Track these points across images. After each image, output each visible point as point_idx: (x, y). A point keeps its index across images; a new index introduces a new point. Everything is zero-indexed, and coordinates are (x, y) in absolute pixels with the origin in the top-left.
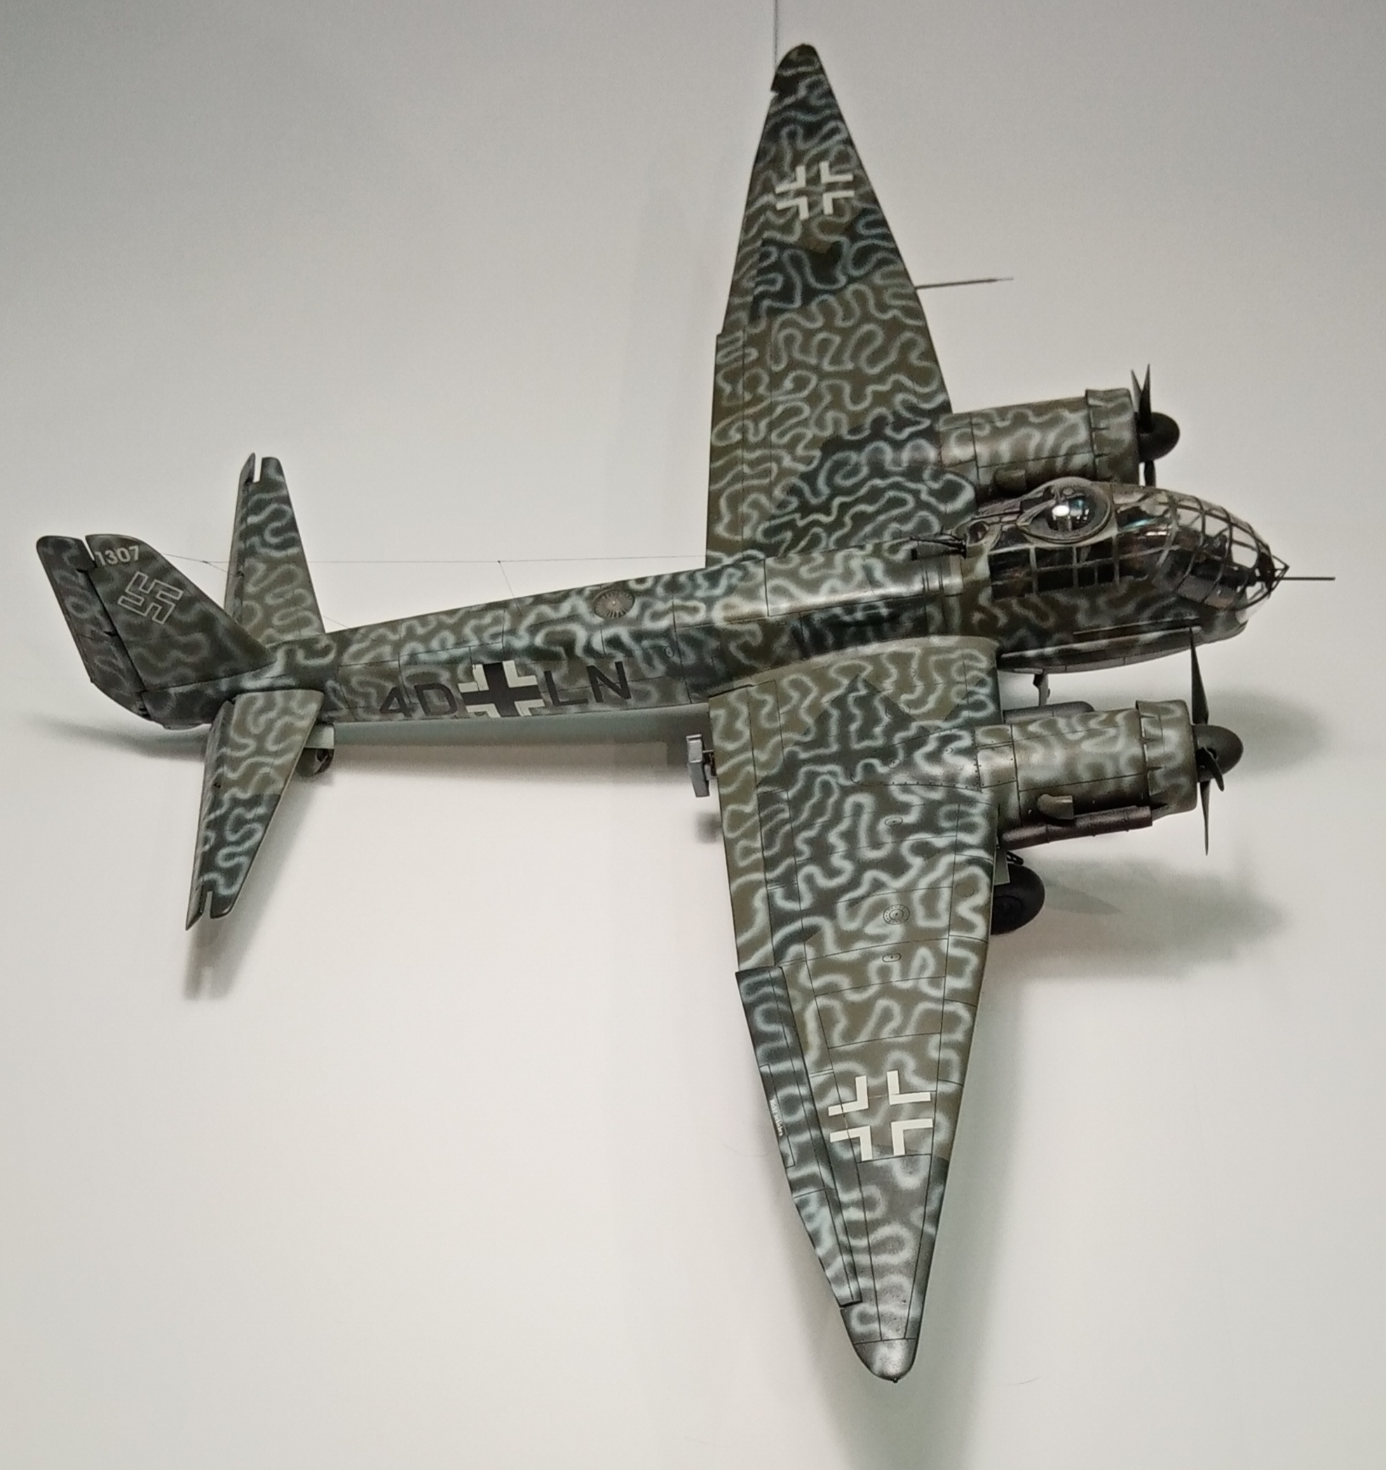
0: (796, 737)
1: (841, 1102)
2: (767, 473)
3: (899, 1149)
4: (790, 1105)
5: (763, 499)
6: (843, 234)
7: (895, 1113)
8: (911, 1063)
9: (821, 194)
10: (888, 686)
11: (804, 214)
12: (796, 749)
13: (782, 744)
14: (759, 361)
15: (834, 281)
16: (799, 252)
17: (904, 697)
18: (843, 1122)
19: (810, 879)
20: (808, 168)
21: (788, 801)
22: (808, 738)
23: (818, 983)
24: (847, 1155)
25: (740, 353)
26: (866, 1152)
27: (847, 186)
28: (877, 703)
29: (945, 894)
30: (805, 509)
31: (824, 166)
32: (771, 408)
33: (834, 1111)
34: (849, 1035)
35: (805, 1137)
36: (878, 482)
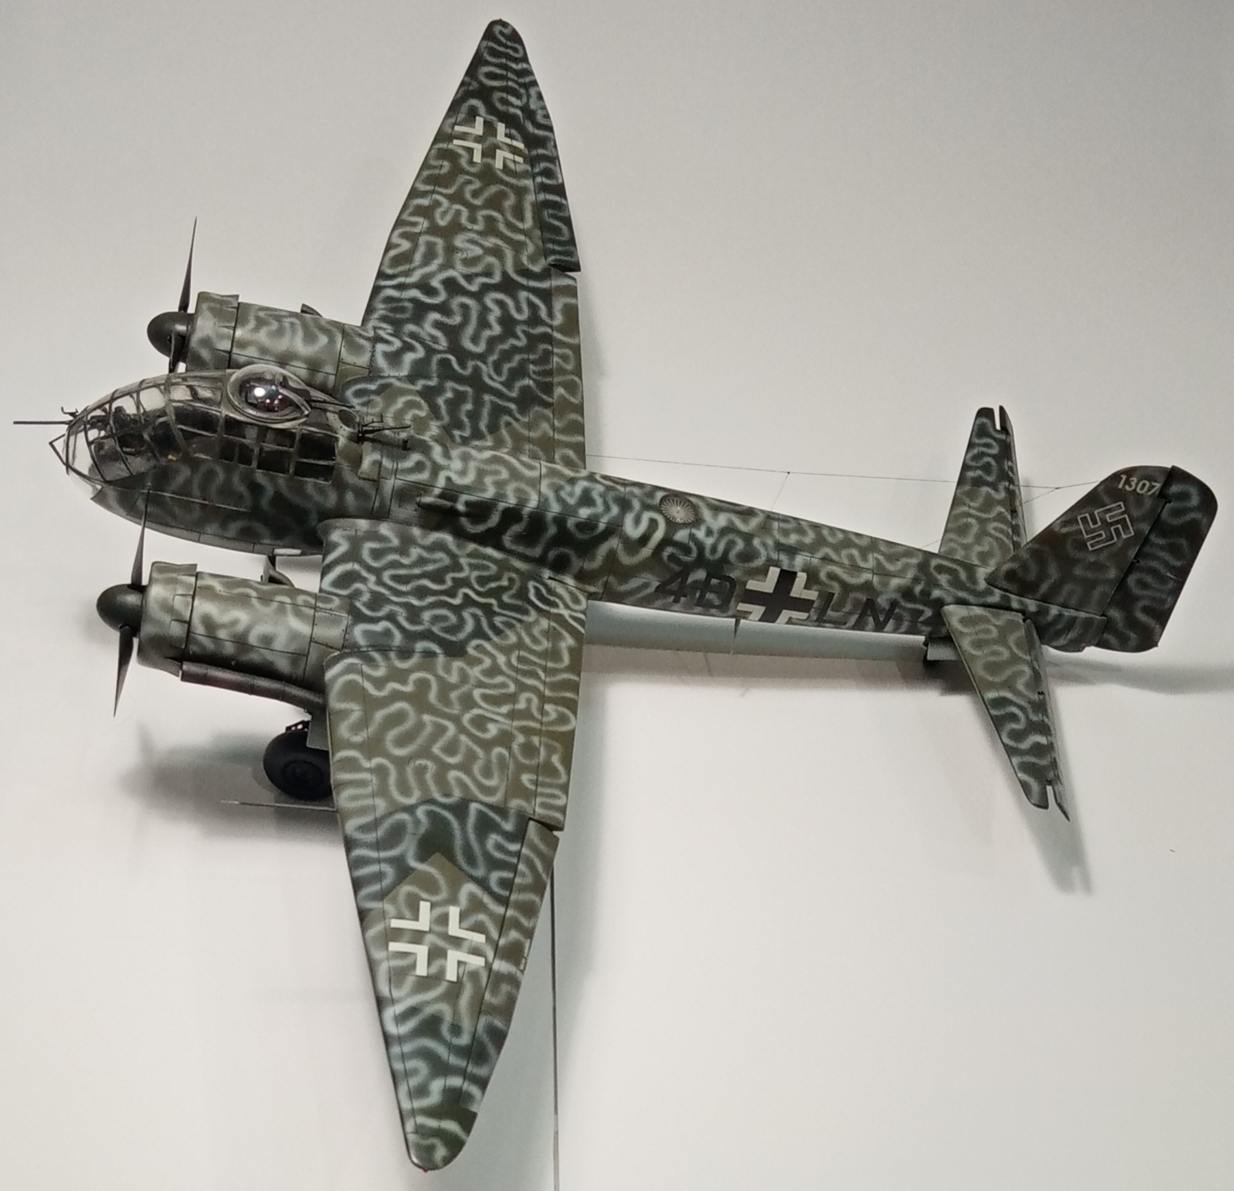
0: (515, 424)
1: (514, 162)
2: (521, 659)
3: (479, 121)
4: (548, 173)
5: (527, 640)
6: (413, 870)
7: (478, 139)
8: (463, 162)
9: (431, 931)
10: (434, 428)
11: (454, 912)
12: (518, 416)
13: (529, 426)
14: (521, 769)
15: (430, 814)
16: (465, 866)
17: (422, 414)
18: (515, 151)
19: (519, 310)
20: (442, 972)
21: (530, 377)
22: (507, 418)
23: (521, 238)
24: (514, 132)
25: (540, 790)
26: (501, 128)
27: (397, 934)
28: (447, 419)
29: (418, 257)
30: (487, 609)
31: (422, 970)
32: (512, 715)
33: (519, 159)
34: (501, 196)
35: (541, 151)
36: (415, 602)
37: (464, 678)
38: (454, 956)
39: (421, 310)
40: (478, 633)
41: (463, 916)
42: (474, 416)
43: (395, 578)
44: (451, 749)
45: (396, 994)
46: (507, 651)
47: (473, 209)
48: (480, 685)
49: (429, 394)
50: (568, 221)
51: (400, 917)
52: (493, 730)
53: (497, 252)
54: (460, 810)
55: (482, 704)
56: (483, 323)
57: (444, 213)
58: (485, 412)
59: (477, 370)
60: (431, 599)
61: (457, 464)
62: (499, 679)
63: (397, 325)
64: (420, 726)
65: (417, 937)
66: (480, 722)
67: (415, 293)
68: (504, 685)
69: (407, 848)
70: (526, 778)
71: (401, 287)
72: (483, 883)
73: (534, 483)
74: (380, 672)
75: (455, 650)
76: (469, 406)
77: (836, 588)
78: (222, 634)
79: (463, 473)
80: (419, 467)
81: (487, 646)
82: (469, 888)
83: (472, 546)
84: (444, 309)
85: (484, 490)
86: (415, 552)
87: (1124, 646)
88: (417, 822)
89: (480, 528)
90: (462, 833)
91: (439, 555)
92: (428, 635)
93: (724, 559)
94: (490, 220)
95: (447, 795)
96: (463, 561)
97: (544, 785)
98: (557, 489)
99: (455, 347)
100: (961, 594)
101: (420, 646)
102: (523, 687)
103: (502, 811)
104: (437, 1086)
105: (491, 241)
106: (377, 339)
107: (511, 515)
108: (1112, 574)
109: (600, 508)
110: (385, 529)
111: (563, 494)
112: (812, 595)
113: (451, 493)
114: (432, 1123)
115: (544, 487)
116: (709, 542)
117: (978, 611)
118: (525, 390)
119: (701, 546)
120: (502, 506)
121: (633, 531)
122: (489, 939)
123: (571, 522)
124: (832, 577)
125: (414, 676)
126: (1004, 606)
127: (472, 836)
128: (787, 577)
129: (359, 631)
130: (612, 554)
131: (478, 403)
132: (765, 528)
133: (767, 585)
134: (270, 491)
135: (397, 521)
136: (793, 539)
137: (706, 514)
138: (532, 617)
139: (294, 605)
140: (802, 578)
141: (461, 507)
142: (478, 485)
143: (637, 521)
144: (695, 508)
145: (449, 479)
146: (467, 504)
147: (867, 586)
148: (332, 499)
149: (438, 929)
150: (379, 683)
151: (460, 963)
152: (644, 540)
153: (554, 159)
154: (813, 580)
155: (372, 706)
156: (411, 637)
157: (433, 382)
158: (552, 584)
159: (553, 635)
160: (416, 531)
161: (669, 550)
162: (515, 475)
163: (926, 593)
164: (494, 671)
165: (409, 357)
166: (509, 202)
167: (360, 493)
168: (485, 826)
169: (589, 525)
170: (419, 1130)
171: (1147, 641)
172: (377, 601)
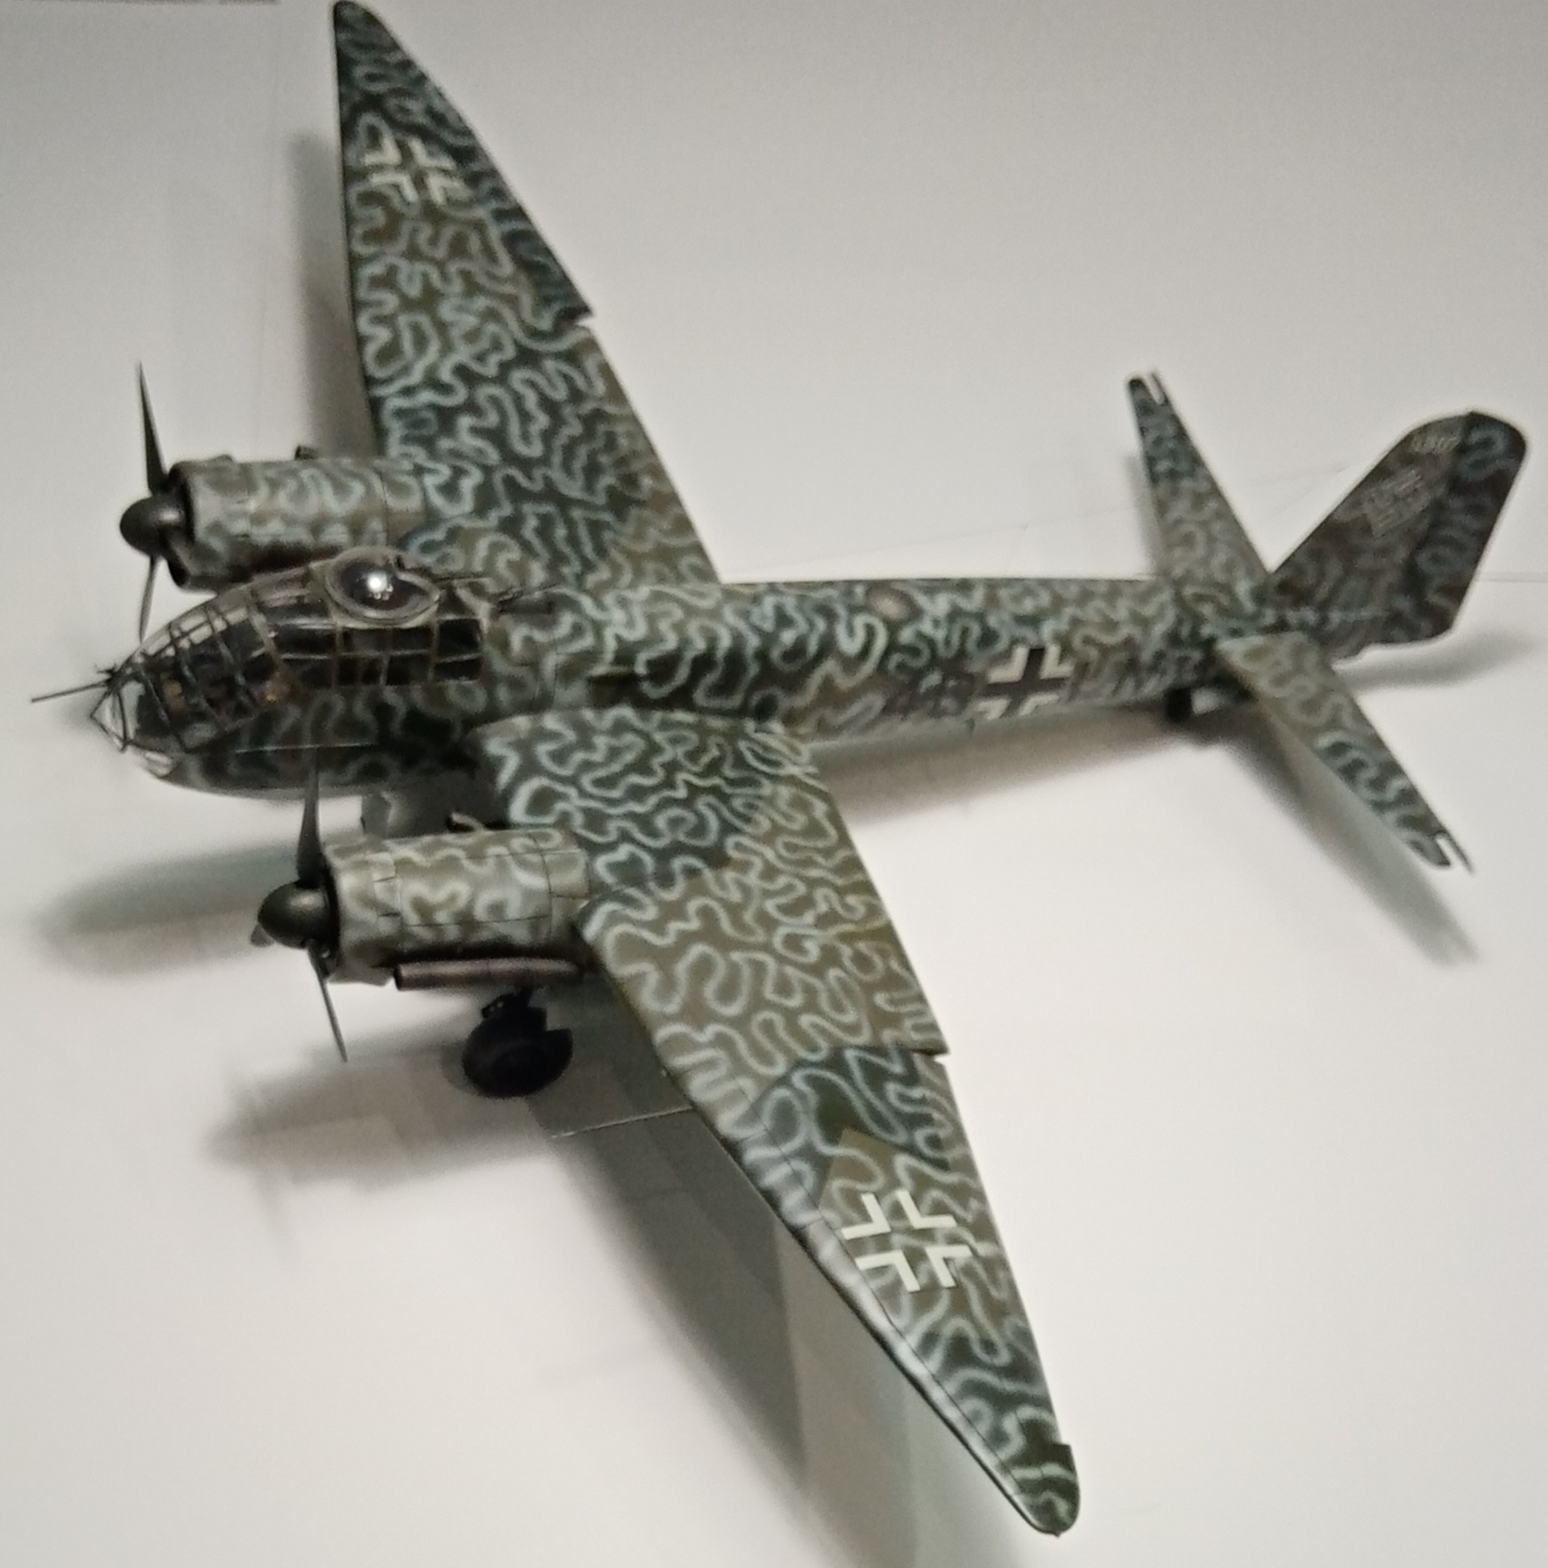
0: (622, 540)
2: (790, 847)
3: (389, 145)
4: (496, 194)
5: (780, 819)
6: (830, 1157)
7: (399, 169)
9: (894, 1230)
11: (903, 1196)
12: (620, 528)
13: (638, 538)
14: (869, 988)
15: (809, 1079)
16: (883, 1134)
17: (515, 556)
18: (447, 175)
19: (553, 386)
20: (934, 1279)
21: (608, 473)
22: (609, 534)
23: (510, 288)
24: (434, 148)
27: (857, 1246)
29: (408, 347)
30: (718, 793)
31: (911, 1284)
32: (821, 923)
33: (458, 185)
34: (462, 238)
35: (475, 166)
36: (638, 808)
37: (745, 890)
38: (936, 1253)
39: (446, 418)
40: (727, 829)
41: (916, 1199)
42: (573, 540)
43: (599, 783)
44: (784, 988)
45: (900, 1322)
46: (768, 839)
47: (441, 265)
48: (767, 894)
49: (511, 526)
50: (548, 252)
51: (849, 1223)
52: (813, 951)
53: (491, 315)
54: (836, 1062)
55: (784, 919)
56: (525, 417)
57: (410, 278)
58: (583, 532)
59: (547, 479)
60: (653, 800)
61: (618, 615)
62: (782, 881)
63: (428, 444)
64: (734, 969)
65: (882, 1243)
66: (794, 942)
67: (427, 396)
68: (789, 888)
69: (808, 1132)
70: (880, 999)
71: (408, 391)
72: (911, 1149)
73: (715, 614)
74: (651, 913)
75: (717, 858)
76: (560, 532)
77: (1093, 654)
78: (442, 917)
79: (630, 624)
80: (577, 631)
81: (746, 841)
82: (902, 1162)
83: (658, 716)
84: (471, 407)
85: (661, 640)
86: (601, 742)
87: (1413, 635)
88: (801, 1096)
89: (665, 690)
90: (857, 1093)
91: (629, 738)
92: (678, 849)
93: (962, 654)
94: (466, 276)
95: (814, 1049)
96: (659, 737)
97: (902, 1002)
98: (745, 615)
99: (510, 457)
100: (1234, 624)
101: (678, 863)
102: (813, 883)
103: (878, 1049)
104: (1010, 1424)
105: (481, 303)
106: (419, 471)
107: (703, 663)
108: (1401, 554)
109: (802, 626)
110: (551, 721)
111: (755, 619)
112: (1066, 669)
113: (625, 654)
114: (1032, 1473)
115: (729, 615)
116: (939, 635)
117: (1256, 640)
118: (611, 491)
119: (931, 643)
120: (689, 655)
121: (849, 645)
122: (958, 1219)
123: (776, 654)
124: (1088, 641)
125: (693, 906)
126: (1281, 627)
127: (869, 1094)
128: (1036, 655)
129: (601, 863)
130: (828, 684)
131: (570, 524)
132: (992, 600)
133: (1012, 671)
134: (401, 710)
135: (561, 708)
136: (1028, 606)
137: (921, 600)
138: (767, 788)
139: (514, 854)
140: (1053, 651)
141: (641, 669)
142: (653, 638)
143: (851, 631)
144: (905, 599)
145: (619, 638)
146: (650, 664)
147: (1129, 643)
148: (479, 700)
149: (899, 1224)
150: (658, 927)
151: (947, 1261)
152: (865, 652)
153: (493, 173)
154: (1066, 650)
155: (664, 959)
156: (663, 856)
157: (507, 510)
158: (760, 736)
159: (800, 804)
160: (588, 715)
161: (896, 658)
162: (690, 611)
163: (1195, 633)
164: (770, 872)
165: (468, 484)
166: (474, 243)
167: (515, 684)
168: (876, 1077)
169: (797, 651)
170: (1023, 1486)
171: (1441, 623)
172: (595, 820)
